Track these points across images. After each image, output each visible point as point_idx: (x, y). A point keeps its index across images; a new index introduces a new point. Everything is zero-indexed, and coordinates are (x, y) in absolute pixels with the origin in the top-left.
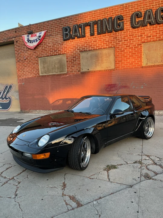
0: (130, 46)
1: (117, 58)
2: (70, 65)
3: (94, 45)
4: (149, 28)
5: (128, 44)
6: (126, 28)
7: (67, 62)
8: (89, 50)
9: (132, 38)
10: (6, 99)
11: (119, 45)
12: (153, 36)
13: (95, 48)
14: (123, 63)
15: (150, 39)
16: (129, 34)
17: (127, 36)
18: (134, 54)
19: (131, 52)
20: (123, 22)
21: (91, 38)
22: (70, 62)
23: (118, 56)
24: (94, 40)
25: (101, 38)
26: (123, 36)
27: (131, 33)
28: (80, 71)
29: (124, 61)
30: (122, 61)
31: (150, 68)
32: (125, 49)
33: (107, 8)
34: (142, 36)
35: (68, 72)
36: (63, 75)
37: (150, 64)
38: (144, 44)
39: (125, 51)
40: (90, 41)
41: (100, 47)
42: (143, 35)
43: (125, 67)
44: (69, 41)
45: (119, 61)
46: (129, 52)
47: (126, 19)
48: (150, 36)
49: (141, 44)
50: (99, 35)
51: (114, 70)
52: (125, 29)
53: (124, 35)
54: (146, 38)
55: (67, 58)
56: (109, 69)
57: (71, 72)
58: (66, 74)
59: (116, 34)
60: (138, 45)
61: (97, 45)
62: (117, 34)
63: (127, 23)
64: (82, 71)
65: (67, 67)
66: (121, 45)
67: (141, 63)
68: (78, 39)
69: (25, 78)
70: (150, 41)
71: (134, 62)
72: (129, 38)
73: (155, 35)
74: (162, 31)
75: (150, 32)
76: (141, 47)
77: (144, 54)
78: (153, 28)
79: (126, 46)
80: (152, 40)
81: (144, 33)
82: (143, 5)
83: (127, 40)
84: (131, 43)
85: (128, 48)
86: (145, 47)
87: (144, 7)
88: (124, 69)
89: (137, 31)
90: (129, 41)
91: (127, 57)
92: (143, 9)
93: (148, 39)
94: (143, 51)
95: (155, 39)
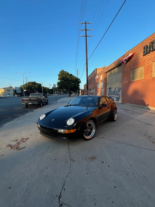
2: (146, 73)
7: (144, 71)
10: (118, 95)
22: (146, 70)
28: (151, 76)
35: (144, 78)
36: (142, 80)
44: (147, 55)
55: (145, 68)
57: (146, 78)
58: (143, 80)
64: (153, 76)
65: (144, 74)
68: (152, 52)
69: (125, 84)
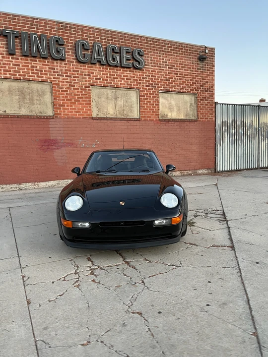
0: (74, 86)
1: (56, 99)
3: (15, 71)
4: (97, 68)
5: (71, 82)
6: (68, 58)
8: (6, 78)
9: (76, 75)
11: (59, 81)
12: (103, 80)
13: (17, 76)
14: (66, 109)
15: (100, 82)
16: (73, 68)
17: (70, 71)
18: (80, 98)
19: (77, 95)
20: (64, 49)
21: (9, 58)
23: (57, 97)
24: (14, 63)
25: (28, 63)
26: (64, 69)
27: (76, 68)
29: (68, 106)
30: (64, 106)
31: (102, 121)
32: (68, 88)
33: (37, 19)
34: (90, 76)
37: (101, 115)
38: (93, 87)
39: (68, 92)
40: (6, 62)
41: (27, 77)
42: (91, 75)
43: (69, 115)
45: (59, 105)
46: (74, 94)
47: (66, 45)
48: (100, 79)
49: (89, 87)
50: (24, 58)
51: (52, 117)
52: (67, 60)
53: (65, 67)
54: (95, 80)
56: (44, 115)
59: (53, 63)
60: (86, 87)
61: (21, 73)
62: (55, 64)
63: (69, 52)
66: (61, 82)
67: (91, 113)
70: (100, 86)
71: (81, 109)
72: (73, 74)
73: (105, 78)
74: (113, 75)
75: (100, 74)
76: (89, 90)
77: (94, 101)
78: (103, 69)
79: (70, 85)
80: (102, 84)
81: (92, 73)
82: (90, 34)
83: (71, 77)
84: (77, 81)
85: (72, 87)
86: (94, 92)
87: (91, 37)
88: (68, 118)
89: (83, 68)
90: (72, 78)
91: (71, 100)
92: (90, 40)
93: (97, 82)
94: (92, 97)
95: (106, 84)
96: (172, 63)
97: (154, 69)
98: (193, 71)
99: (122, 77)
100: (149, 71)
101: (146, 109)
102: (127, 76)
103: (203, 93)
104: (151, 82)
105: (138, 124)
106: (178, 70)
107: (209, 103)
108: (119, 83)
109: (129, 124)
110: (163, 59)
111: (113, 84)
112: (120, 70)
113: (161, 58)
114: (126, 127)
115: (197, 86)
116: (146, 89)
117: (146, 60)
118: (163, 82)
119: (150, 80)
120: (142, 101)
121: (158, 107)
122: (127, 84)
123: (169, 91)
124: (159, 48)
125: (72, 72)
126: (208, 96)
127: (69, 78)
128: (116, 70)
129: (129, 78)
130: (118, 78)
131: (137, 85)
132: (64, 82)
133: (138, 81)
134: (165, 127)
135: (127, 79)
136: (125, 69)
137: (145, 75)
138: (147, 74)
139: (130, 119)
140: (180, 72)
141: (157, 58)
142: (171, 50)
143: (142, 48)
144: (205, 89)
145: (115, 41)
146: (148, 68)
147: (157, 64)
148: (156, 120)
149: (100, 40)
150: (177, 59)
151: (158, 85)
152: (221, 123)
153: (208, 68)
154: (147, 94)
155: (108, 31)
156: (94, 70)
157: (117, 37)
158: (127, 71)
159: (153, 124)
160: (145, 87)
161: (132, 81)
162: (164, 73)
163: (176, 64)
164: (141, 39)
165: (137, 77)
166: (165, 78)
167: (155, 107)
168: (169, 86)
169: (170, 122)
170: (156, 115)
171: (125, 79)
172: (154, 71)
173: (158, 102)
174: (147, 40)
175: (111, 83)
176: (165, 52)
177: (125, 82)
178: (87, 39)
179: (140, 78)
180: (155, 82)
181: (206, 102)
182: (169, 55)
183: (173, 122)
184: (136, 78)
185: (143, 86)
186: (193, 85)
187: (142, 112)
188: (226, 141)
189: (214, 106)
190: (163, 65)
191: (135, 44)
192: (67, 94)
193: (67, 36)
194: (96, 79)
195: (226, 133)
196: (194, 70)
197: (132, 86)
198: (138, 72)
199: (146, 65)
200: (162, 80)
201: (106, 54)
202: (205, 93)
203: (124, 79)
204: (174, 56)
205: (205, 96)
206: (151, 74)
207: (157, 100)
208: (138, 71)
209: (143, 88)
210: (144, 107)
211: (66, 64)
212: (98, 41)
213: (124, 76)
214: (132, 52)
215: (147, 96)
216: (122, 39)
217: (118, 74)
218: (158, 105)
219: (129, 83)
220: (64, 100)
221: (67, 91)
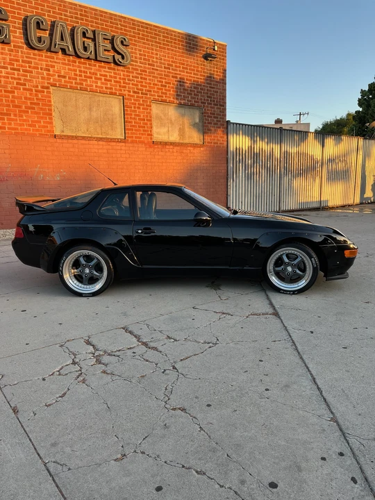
0: (25, 85)
4: (60, 59)
5: (19, 79)
6: (14, 41)
9: (28, 69)
12: (69, 78)
14: (13, 120)
15: (65, 82)
16: (22, 57)
17: (18, 61)
18: (35, 104)
19: (30, 99)
20: (8, 26)
26: (8, 57)
27: (27, 57)
30: (10, 115)
31: (70, 141)
32: (15, 88)
34: (49, 70)
37: (67, 132)
38: (54, 88)
39: (16, 94)
42: (51, 69)
43: (17, 129)
45: (1, 114)
46: (25, 98)
47: (12, 22)
48: (64, 77)
49: (48, 88)
52: (12, 44)
53: (10, 55)
54: (56, 77)
60: (43, 87)
63: (15, 32)
66: (4, 77)
67: (52, 127)
70: (65, 87)
71: (36, 122)
72: (22, 66)
73: (73, 76)
74: (84, 72)
75: (64, 69)
76: (47, 92)
77: (56, 109)
78: (69, 61)
79: (17, 83)
80: (69, 85)
81: (53, 67)
82: (48, 6)
83: (19, 70)
84: (28, 78)
85: (22, 87)
86: (56, 97)
87: (49, 11)
88: (17, 134)
89: (37, 57)
90: (21, 72)
91: (20, 107)
92: (48, 16)
93: (60, 81)
94: (52, 103)
95: (74, 85)
96: (169, 61)
97: (145, 67)
98: (197, 75)
99: (98, 76)
100: (137, 70)
101: (134, 126)
102: (106, 76)
103: (211, 107)
104: (139, 87)
105: (123, 148)
106: (178, 72)
107: (220, 121)
108: (94, 85)
109: (110, 147)
110: (157, 54)
111: (84, 86)
112: (95, 66)
113: (154, 52)
114: (105, 151)
115: (203, 96)
116: (133, 96)
117: (132, 53)
118: (158, 89)
119: (139, 84)
120: (128, 114)
121: (151, 124)
122: (106, 88)
123: (165, 101)
124: (151, 37)
125: (21, 63)
126: (217, 111)
127: (16, 72)
128: (89, 64)
129: (108, 78)
130: (92, 78)
131: (121, 90)
132: (8, 78)
133: (122, 84)
134: (160, 153)
135: (105, 80)
136: (103, 64)
137: (131, 75)
138: (135, 74)
139: (112, 139)
140: (180, 74)
141: (148, 52)
142: (167, 41)
143: (126, 35)
144: (214, 101)
145: (86, 20)
146: (136, 66)
147: (149, 60)
148: (148, 142)
149: (63, 17)
150: (176, 55)
151: (151, 91)
152: (235, 150)
153: (217, 72)
154: (135, 104)
155: (76, 5)
156: (55, 62)
157: (89, 15)
158: (105, 68)
159: (144, 149)
160: (132, 93)
161: (113, 83)
162: (159, 74)
163: (174, 62)
164: (124, 22)
165: (120, 78)
166: (160, 82)
167: (146, 124)
168: (166, 94)
169: (167, 147)
170: (148, 135)
171: (103, 81)
172: (144, 71)
173: (151, 117)
174: (133, 24)
175: (82, 84)
176: (160, 43)
177: (102, 83)
178: (44, 15)
179: (125, 79)
180: (146, 87)
181: (215, 120)
182: (164, 48)
183: (171, 147)
184: (118, 80)
185: (130, 92)
186: (197, 95)
187: (129, 129)
188: (241, 174)
189: (225, 126)
190: (157, 62)
191: (116, 28)
192: (13, 97)
193: (12, 7)
194: (59, 76)
195: (241, 164)
196: (199, 73)
197: (114, 91)
198: (123, 71)
199: (132, 61)
200: (156, 85)
201: (73, 40)
202: (214, 108)
203: (101, 79)
204: (172, 50)
205: (214, 111)
206: (140, 74)
207: (150, 113)
208: (121, 68)
209: (129, 95)
210: (131, 122)
211: (12, 51)
212: (61, 18)
213: (101, 75)
214: (113, 39)
215: (135, 107)
216: (98, 19)
217: (92, 71)
218: (150, 120)
219: (109, 86)
220: (9, 106)
221: (14, 92)
